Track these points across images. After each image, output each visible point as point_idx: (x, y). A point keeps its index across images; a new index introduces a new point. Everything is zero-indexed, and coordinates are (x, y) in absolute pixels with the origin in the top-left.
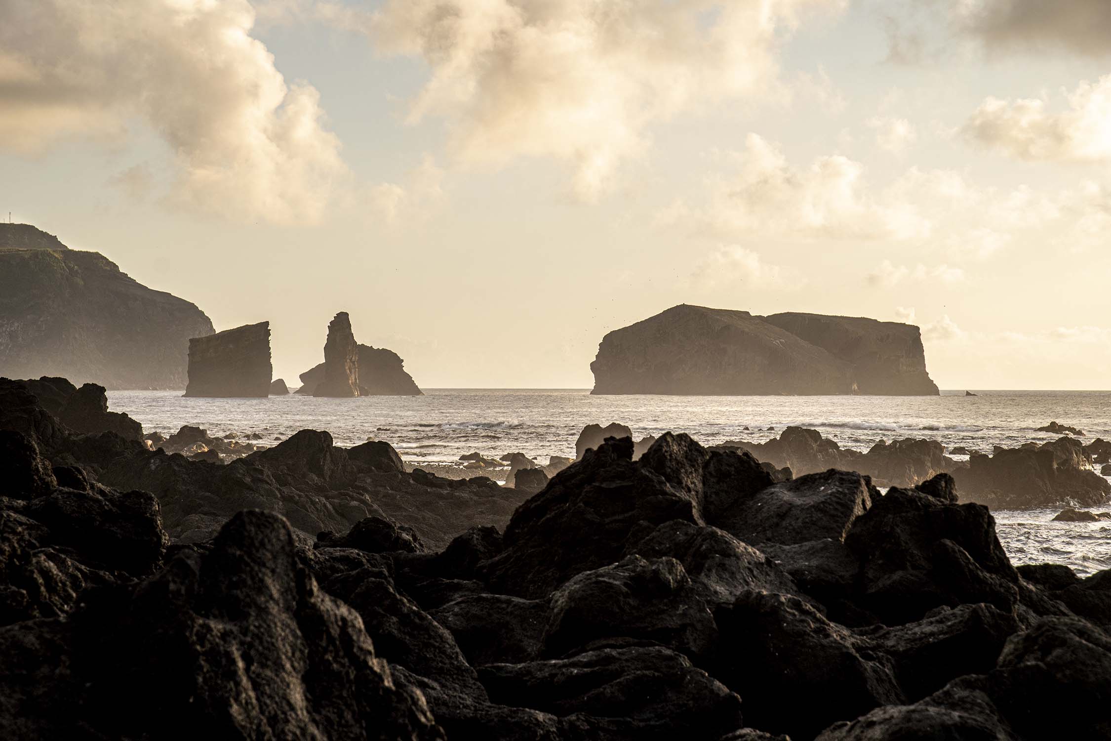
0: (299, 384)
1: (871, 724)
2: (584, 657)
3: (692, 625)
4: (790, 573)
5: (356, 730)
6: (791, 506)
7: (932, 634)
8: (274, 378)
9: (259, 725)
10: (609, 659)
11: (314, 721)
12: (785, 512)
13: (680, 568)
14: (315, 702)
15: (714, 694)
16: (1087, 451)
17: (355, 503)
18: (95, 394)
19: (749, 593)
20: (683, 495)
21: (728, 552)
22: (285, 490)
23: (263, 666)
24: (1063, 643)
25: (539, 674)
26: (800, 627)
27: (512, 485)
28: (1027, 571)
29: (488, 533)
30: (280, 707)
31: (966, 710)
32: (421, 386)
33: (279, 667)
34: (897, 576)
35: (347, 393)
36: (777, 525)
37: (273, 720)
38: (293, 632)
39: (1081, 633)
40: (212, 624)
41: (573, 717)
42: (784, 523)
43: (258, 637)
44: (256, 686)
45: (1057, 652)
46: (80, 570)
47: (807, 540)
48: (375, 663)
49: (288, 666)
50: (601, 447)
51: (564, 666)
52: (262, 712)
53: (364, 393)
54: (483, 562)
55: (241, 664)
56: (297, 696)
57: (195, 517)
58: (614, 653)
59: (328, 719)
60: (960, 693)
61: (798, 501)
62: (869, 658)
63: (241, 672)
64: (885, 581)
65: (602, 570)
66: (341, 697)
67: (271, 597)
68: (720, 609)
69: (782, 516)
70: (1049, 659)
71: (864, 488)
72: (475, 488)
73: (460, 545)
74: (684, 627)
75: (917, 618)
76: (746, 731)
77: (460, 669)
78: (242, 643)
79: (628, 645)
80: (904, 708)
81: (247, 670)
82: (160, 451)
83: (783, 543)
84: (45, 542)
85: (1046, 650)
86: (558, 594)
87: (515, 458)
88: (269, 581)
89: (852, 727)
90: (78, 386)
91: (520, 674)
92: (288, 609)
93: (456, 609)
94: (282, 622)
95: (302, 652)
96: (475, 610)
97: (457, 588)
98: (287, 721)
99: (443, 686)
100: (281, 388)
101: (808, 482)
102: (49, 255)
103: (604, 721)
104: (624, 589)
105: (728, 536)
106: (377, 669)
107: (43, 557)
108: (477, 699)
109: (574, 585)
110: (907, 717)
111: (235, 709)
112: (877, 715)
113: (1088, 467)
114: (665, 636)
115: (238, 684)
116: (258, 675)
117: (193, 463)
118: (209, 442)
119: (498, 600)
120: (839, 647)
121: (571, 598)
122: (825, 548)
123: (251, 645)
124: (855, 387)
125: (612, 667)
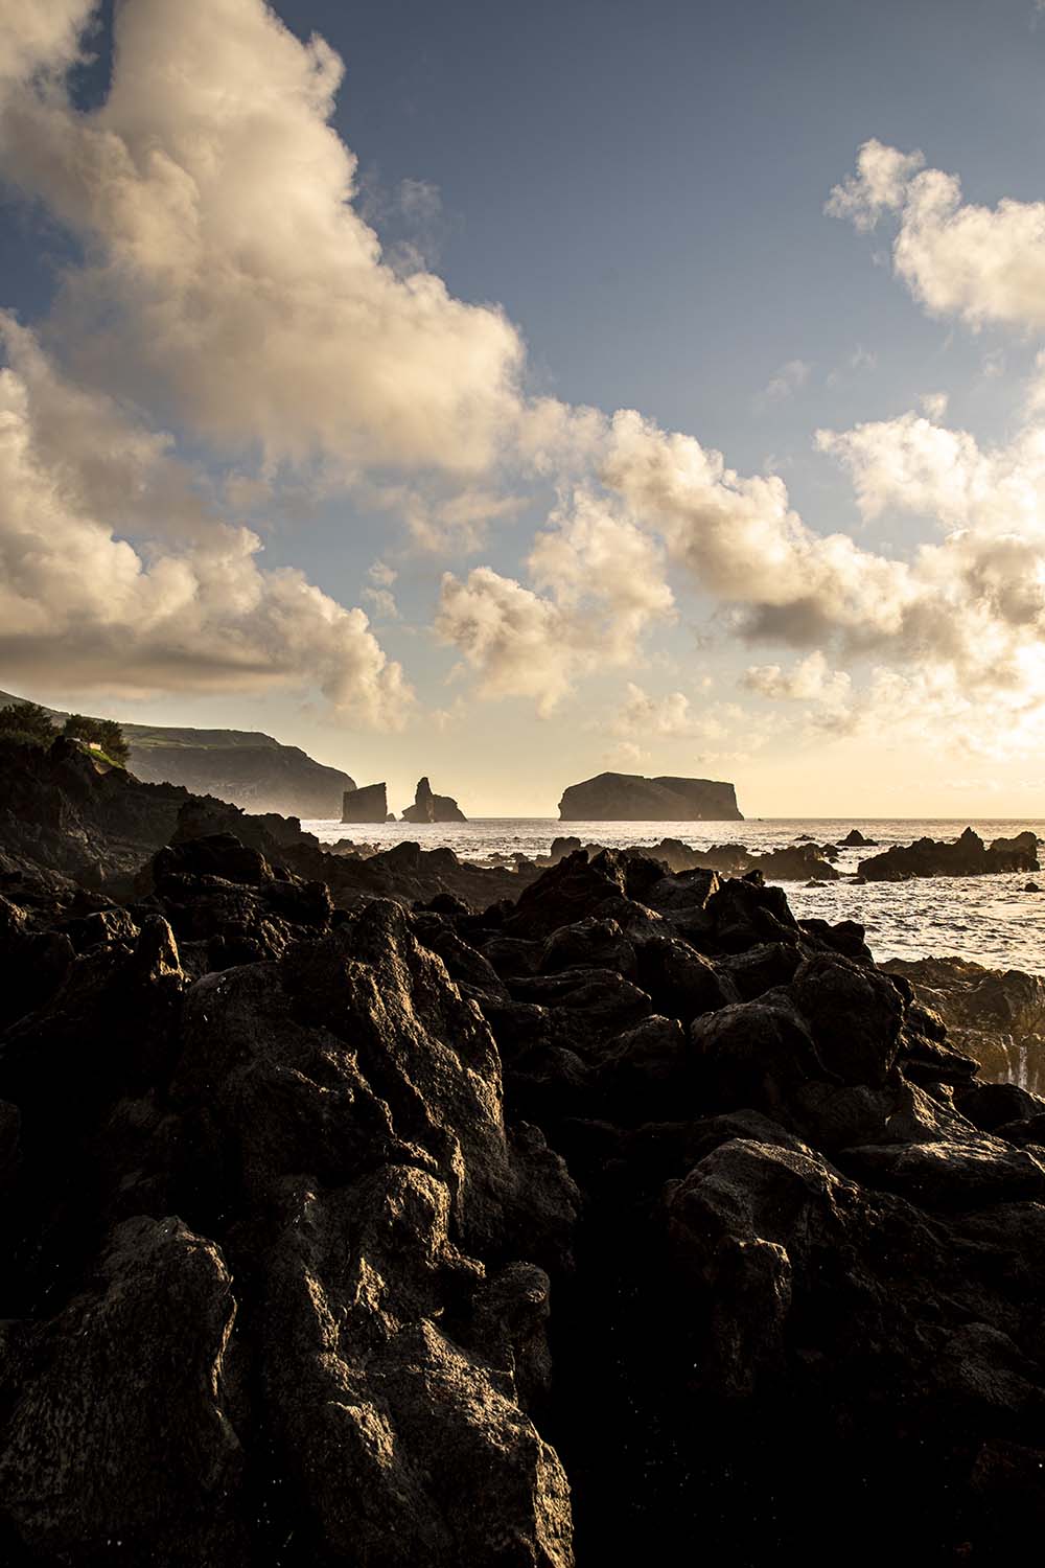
0: (402, 816)
1: (726, 1014)
2: (563, 975)
3: (623, 956)
4: (676, 925)
5: (441, 1024)
6: (675, 888)
7: (753, 960)
8: (388, 813)
9: (386, 1022)
10: (579, 976)
11: (416, 1019)
12: (673, 891)
13: (617, 925)
14: (417, 1009)
15: (637, 995)
16: (822, 850)
17: (432, 881)
18: (295, 822)
19: (653, 938)
20: (617, 883)
21: (642, 915)
22: (395, 875)
23: (387, 988)
24: (830, 967)
25: (539, 985)
26: (683, 956)
27: (516, 871)
28: (803, 923)
29: (508, 903)
30: (398, 1012)
31: (777, 1006)
32: (466, 817)
33: (397, 989)
34: (735, 926)
35: (427, 821)
36: (668, 899)
37: (394, 1019)
38: (404, 969)
39: (840, 961)
40: (359, 965)
41: (558, 1008)
42: (672, 898)
43: (385, 972)
44: (384, 1000)
45: (826, 973)
46: (287, 926)
47: (685, 907)
48: (450, 986)
49: (402, 988)
50: (570, 857)
51: (553, 979)
52: (388, 1014)
53: (436, 821)
54: (505, 920)
55: (376, 987)
56: (407, 1005)
57: (347, 889)
58: (580, 972)
59: (424, 1018)
60: (774, 996)
61: (679, 885)
62: (720, 973)
63: (376, 992)
64: (729, 930)
65: (573, 926)
66: (431, 1005)
67: (392, 949)
68: (637, 946)
69: (670, 894)
70: (822, 976)
71: (715, 878)
72: (497, 872)
73: (493, 911)
74: (618, 958)
75: (745, 950)
76: (655, 1016)
77: (495, 981)
78: (376, 975)
79: (587, 968)
80: (744, 1005)
81: (379, 990)
82: (329, 853)
83: (672, 909)
84: (268, 910)
85: (820, 971)
86: (548, 939)
87: (518, 856)
88: (390, 940)
89: (715, 1016)
90: (286, 818)
91: (529, 983)
92: (400, 956)
93: (492, 946)
94: (398, 963)
95: (409, 980)
96: (502, 947)
97: (492, 934)
98: (402, 1020)
99: (486, 992)
100: (392, 818)
101: (684, 875)
102: (270, 748)
103: (575, 1011)
104: (586, 937)
105: (642, 906)
106: (452, 989)
107: (267, 922)
108: (504, 998)
109: (557, 934)
110: (746, 1010)
111: (373, 1013)
112: (728, 1009)
113: (822, 859)
114: (608, 963)
115: (374, 999)
116: (385, 994)
117: (346, 860)
118: (354, 847)
119: (515, 942)
120: (704, 967)
121: (556, 941)
122: (694, 912)
123: (381, 977)
124: (700, 816)
125: (580, 980)
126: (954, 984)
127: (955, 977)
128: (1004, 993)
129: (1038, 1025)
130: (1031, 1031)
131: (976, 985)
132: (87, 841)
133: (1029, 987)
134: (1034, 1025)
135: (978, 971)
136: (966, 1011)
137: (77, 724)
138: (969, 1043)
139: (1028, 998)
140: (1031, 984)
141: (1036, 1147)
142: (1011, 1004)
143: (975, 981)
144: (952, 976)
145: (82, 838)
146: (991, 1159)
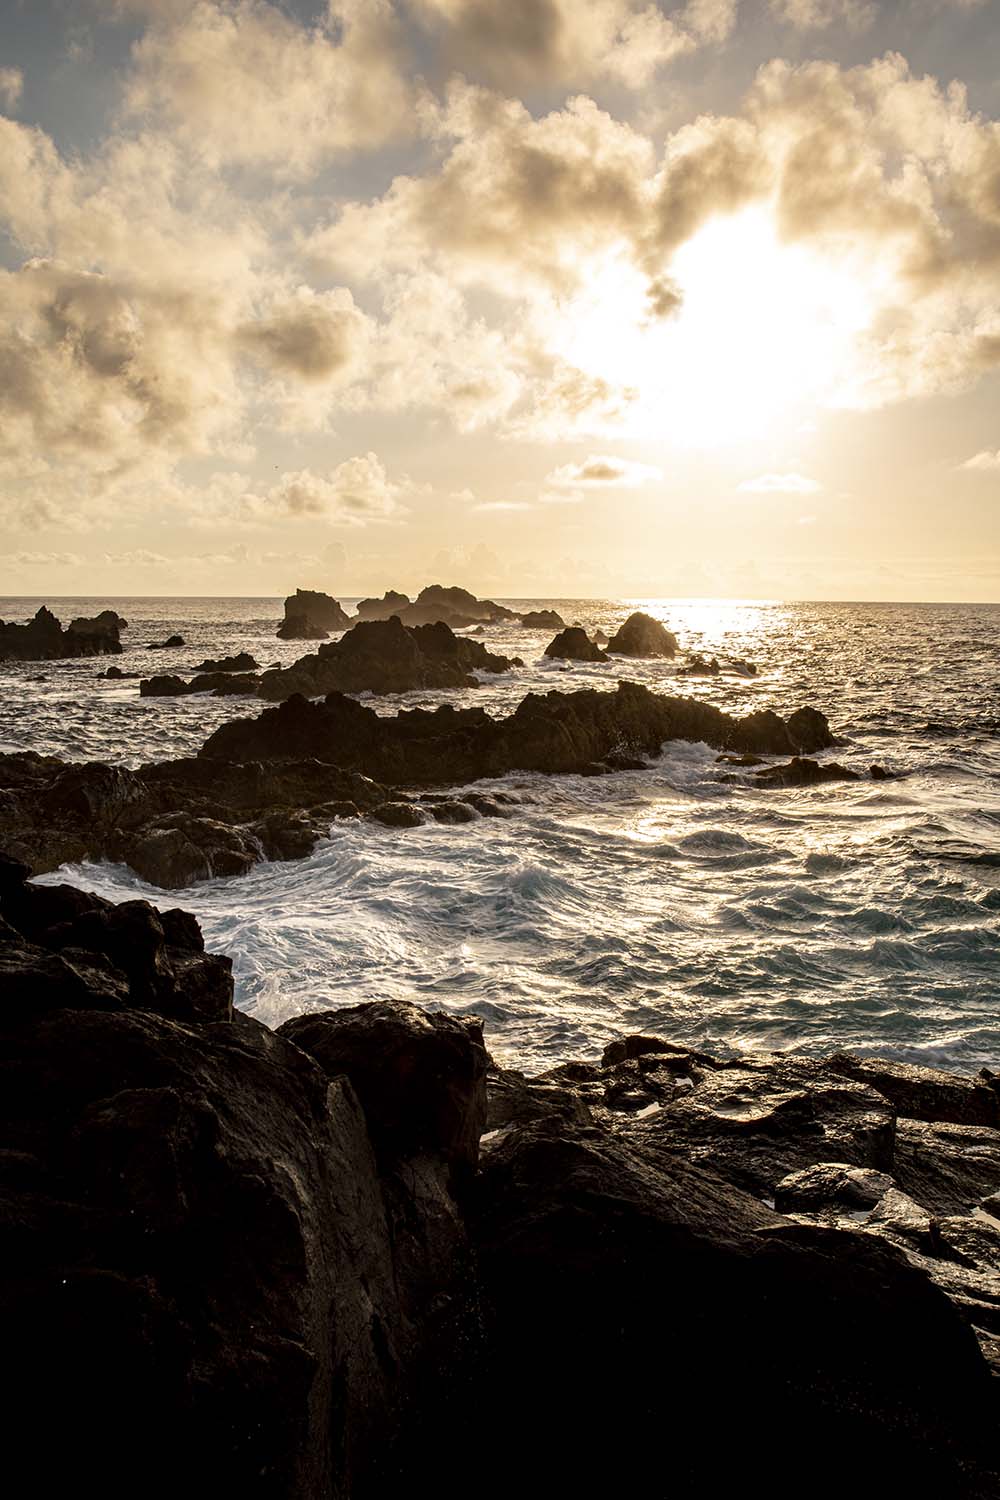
126: (30, 782)
127: (30, 774)
128: (83, 787)
129: (120, 819)
130: (113, 825)
131: (52, 781)
133: (109, 779)
134: (115, 820)
135: (56, 765)
136: (42, 810)
138: (47, 846)
139: (109, 791)
140: (111, 776)
141: (73, 950)
142: (91, 799)
143: (51, 776)
144: (26, 773)
146: (20, 968)
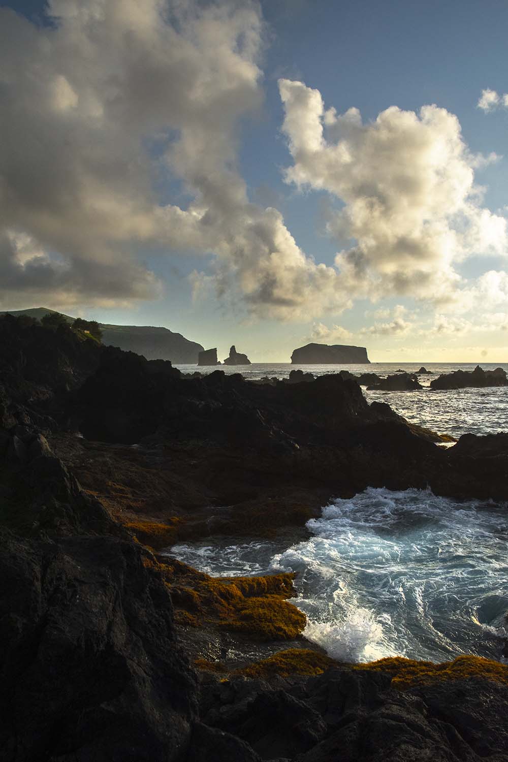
0: (224, 362)
8: (218, 361)
32: (252, 362)
35: (235, 364)
53: (238, 364)
100: (220, 363)
132: (72, 373)
137: (79, 323)
145: (70, 372)
